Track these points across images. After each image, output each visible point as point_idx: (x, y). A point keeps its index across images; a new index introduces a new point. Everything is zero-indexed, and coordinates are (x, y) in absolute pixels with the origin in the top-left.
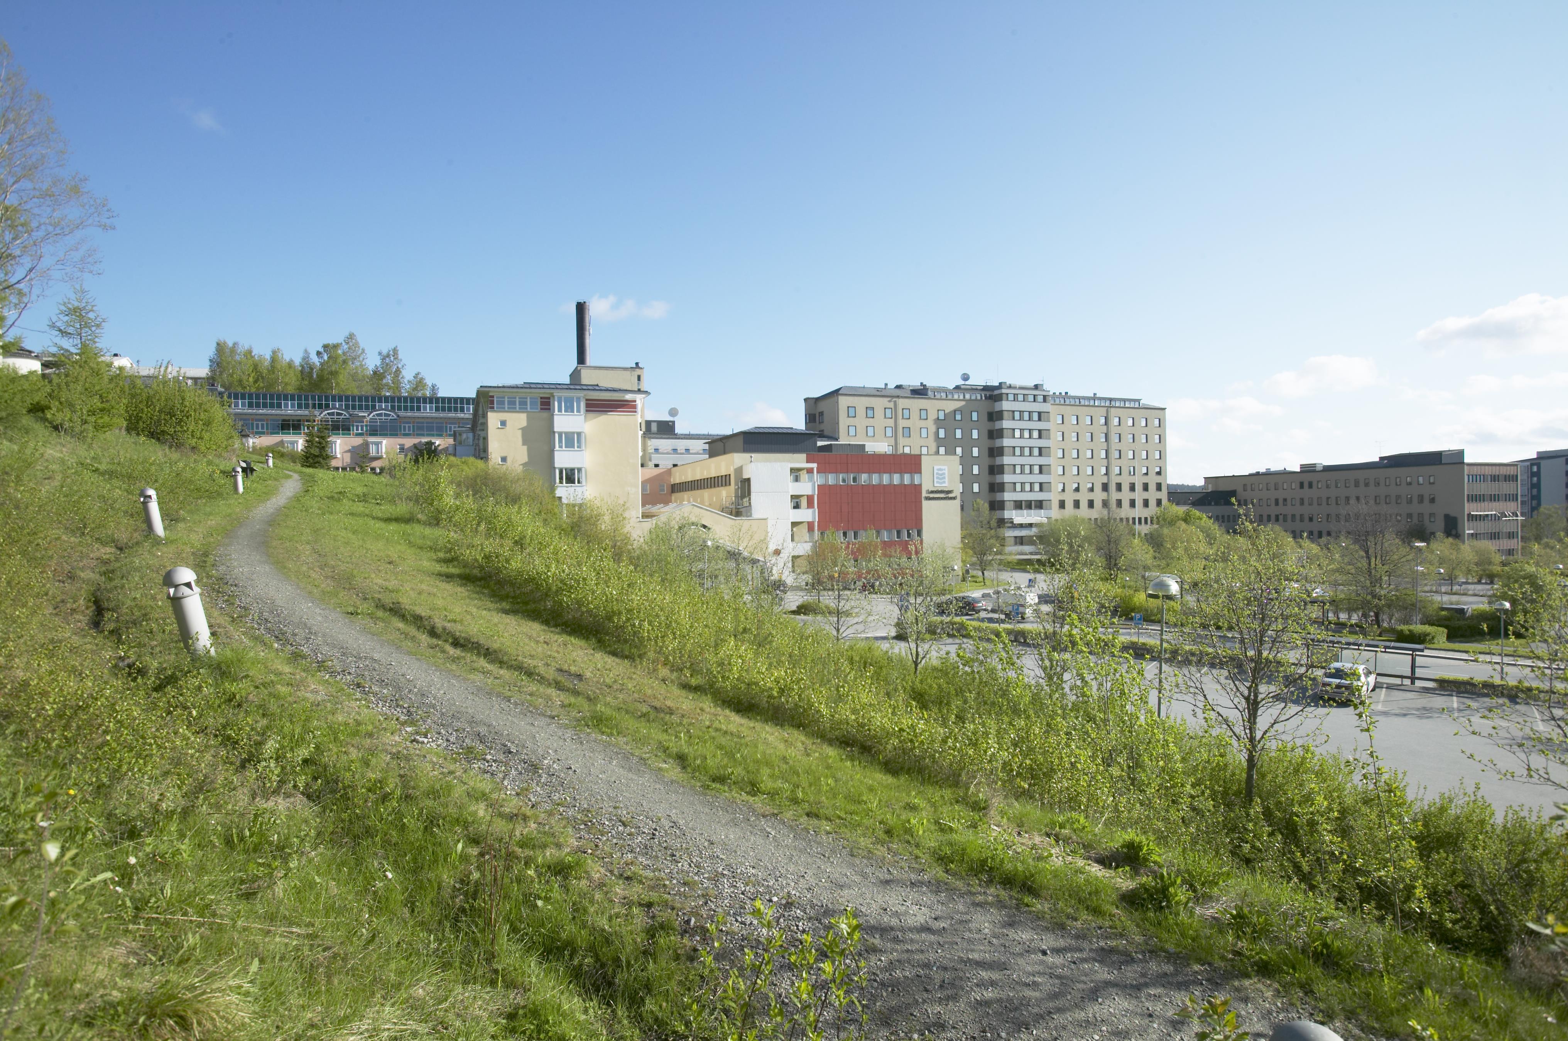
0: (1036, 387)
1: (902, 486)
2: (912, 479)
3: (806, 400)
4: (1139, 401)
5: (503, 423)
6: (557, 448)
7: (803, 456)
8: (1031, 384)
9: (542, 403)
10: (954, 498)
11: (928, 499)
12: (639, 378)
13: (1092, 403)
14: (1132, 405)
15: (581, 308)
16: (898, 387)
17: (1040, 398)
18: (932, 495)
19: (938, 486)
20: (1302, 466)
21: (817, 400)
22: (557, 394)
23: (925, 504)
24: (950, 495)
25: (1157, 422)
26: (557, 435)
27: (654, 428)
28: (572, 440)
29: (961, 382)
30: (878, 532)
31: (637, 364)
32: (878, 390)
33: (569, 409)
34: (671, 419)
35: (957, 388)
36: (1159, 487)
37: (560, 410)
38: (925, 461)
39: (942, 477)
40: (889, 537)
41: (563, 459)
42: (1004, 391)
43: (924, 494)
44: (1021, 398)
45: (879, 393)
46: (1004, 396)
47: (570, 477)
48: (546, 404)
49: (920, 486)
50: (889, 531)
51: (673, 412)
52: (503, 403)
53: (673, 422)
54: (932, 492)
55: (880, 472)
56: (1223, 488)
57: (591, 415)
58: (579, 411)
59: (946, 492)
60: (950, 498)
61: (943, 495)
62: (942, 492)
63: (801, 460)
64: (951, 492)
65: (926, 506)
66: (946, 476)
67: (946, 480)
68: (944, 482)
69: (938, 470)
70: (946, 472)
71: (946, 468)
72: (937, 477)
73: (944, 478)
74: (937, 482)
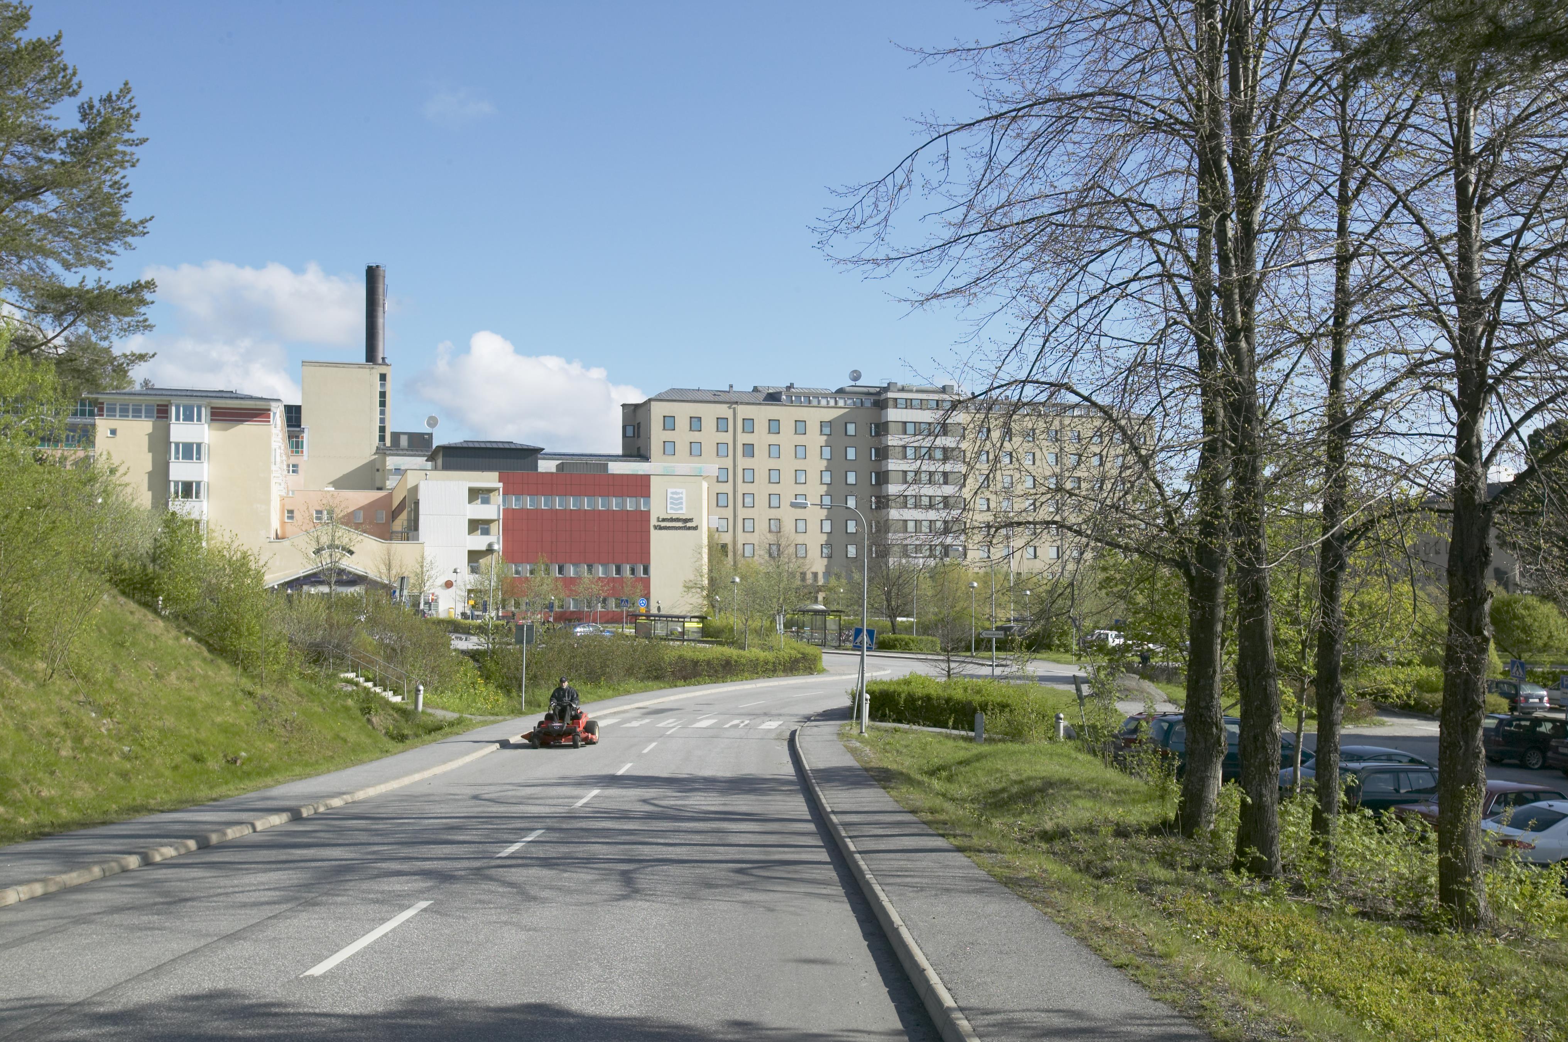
1: (624, 512)
2: (638, 504)
3: (624, 406)
5: (113, 432)
6: (173, 459)
7: (495, 475)
8: (941, 386)
9: (159, 411)
10: (696, 528)
11: (656, 527)
12: (383, 377)
16: (756, 390)
18: (663, 524)
19: (672, 513)
22: (174, 401)
23: (654, 534)
24: (689, 524)
26: (173, 446)
27: (404, 441)
28: (190, 451)
29: (846, 383)
30: (590, 567)
32: (716, 393)
33: (189, 418)
34: (428, 430)
35: (841, 391)
37: (178, 419)
38: (655, 483)
39: (677, 502)
40: (605, 572)
41: (180, 471)
42: (890, 395)
43: (653, 522)
44: (916, 404)
45: (716, 398)
46: (891, 403)
47: (188, 490)
48: (162, 412)
49: (648, 513)
50: (605, 565)
52: (114, 410)
53: (431, 435)
54: (664, 520)
55: (592, 494)
57: (216, 424)
58: (199, 419)
59: (686, 521)
60: (689, 528)
61: (680, 524)
62: (678, 520)
63: (489, 479)
64: (691, 520)
65: (655, 536)
66: (684, 500)
67: (684, 506)
68: (681, 509)
69: (673, 493)
70: (684, 496)
71: (684, 491)
72: (672, 503)
73: (681, 503)
74: (671, 508)
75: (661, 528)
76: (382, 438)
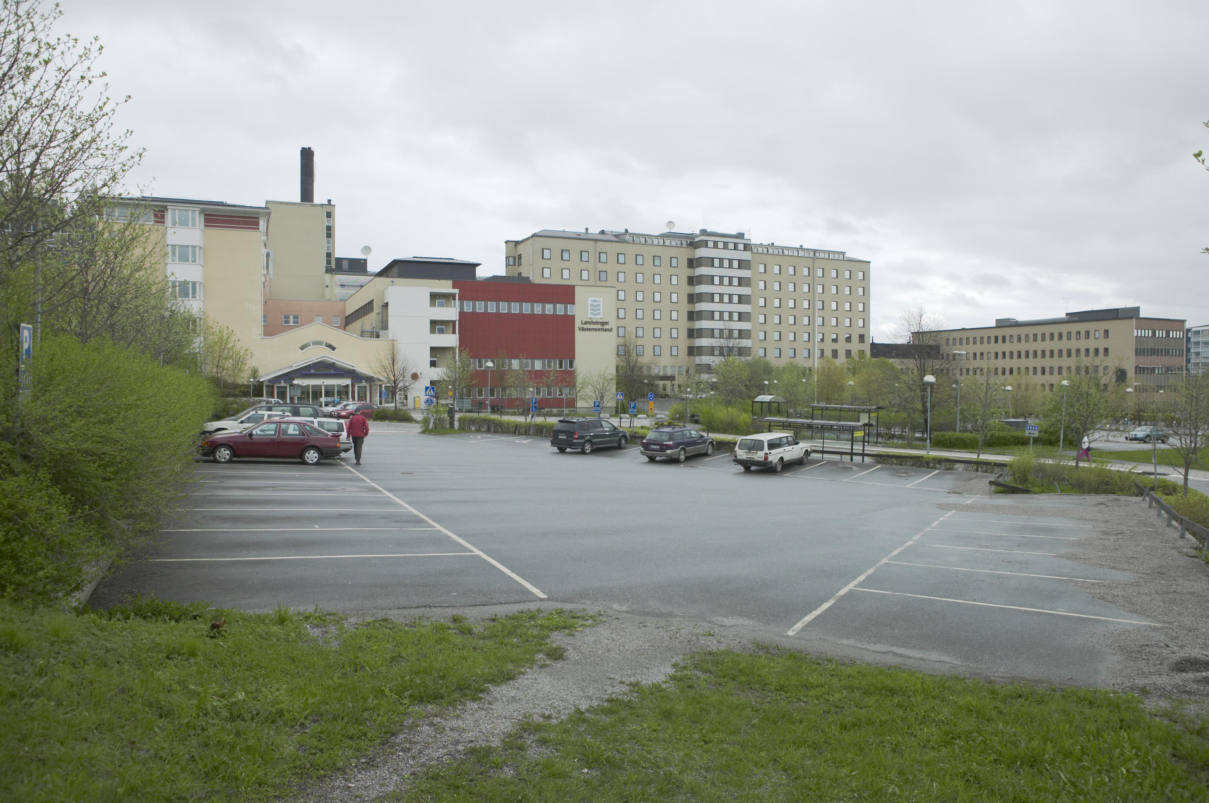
0: (741, 236)
1: (555, 316)
2: (566, 310)
3: (506, 242)
4: (843, 253)
6: (170, 260)
7: (450, 283)
8: (734, 232)
9: (156, 216)
10: (610, 330)
11: (579, 329)
12: (329, 215)
13: (796, 254)
14: (836, 257)
15: (307, 155)
16: (603, 232)
17: (741, 247)
18: (585, 326)
20: (998, 321)
21: (517, 243)
22: (170, 207)
23: (578, 334)
24: (606, 327)
25: (861, 275)
26: (170, 248)
27: (345, 265)
28: (186, 253)
29: (666, 230)
31: (329, 201)
33: (184, 223)
34: (364, 257)
36: (862, 338)
37: (174, 223)
38: (579, 293)
40: (541, 366)
41: (177, 272)
42: (704, 238)
43: (578, 324)
44: (721, 245)
45: (579, 236)
46: (704, 243)
47: (184, 290)
48: (159, 217)
49: (573, 317)
50: (541, 360)
51: (367, 249)
53: (365, 260)
54: (586, 323)
55: (528, 301)
56: (927, 341)
57: (209, 230)
58: (194, 225)
59: (603, 324)
60: (606, 330)
61: (599, 327)
62: (597, 323)
63: (445, 286)
64: (607, 323)
65: (579, 336)
66: (601, 307)
67: (601, 312)
68: (599, 314)
69: (593, 301)
70: (601, 304)
71: (601, 299)
72: (592, 309)
73: (599, 309)
74: (591, 314)
75: (584, 329)
76: (329, 262)
